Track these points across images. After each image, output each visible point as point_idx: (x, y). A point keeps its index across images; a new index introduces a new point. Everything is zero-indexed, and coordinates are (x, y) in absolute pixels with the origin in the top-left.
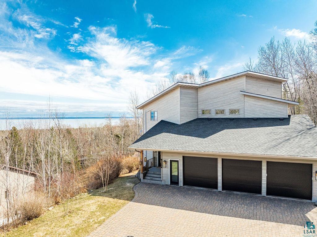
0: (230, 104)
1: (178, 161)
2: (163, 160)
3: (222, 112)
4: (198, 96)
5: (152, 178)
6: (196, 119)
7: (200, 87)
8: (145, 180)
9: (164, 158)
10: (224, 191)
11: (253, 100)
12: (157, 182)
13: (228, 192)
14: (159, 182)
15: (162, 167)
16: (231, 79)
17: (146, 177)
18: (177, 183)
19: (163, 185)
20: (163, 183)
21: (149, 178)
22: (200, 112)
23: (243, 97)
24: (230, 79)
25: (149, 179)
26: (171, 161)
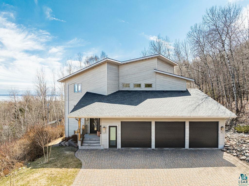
0: (146, 79)
1: (116, 127)
2: (102, 127)
3: (139, 85)
4: (119, 72)
5: (89, 144)
6: (118, 91)
7: (121, 65)
8: (83, 147)
9: (102, 124)
10: (157, 149)
11: (163, 76)
12: (95, 147)
13: (160, 149)
14: (97, 147)
15: (101, 133)
16: (143, 60)
17: (84, 144)
18: (116, 146)
19: (102, 150)
20: (102, 148)
21: (87, 144)
22: (121, 86)
23: (155, 74)
24: (145, 60)
25: (87, 146)
26: (110, 127)
